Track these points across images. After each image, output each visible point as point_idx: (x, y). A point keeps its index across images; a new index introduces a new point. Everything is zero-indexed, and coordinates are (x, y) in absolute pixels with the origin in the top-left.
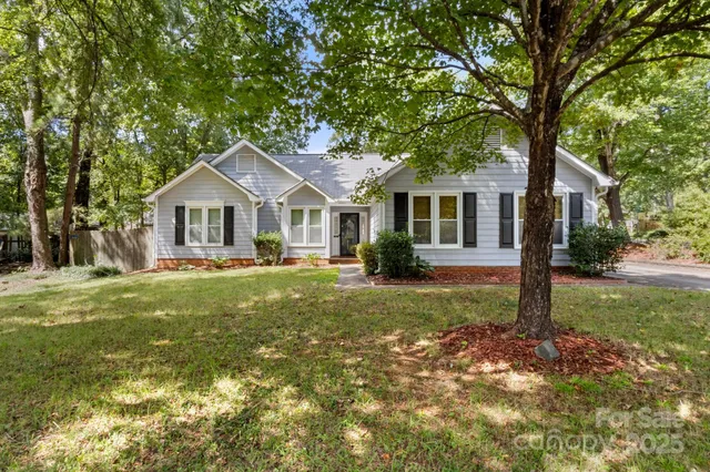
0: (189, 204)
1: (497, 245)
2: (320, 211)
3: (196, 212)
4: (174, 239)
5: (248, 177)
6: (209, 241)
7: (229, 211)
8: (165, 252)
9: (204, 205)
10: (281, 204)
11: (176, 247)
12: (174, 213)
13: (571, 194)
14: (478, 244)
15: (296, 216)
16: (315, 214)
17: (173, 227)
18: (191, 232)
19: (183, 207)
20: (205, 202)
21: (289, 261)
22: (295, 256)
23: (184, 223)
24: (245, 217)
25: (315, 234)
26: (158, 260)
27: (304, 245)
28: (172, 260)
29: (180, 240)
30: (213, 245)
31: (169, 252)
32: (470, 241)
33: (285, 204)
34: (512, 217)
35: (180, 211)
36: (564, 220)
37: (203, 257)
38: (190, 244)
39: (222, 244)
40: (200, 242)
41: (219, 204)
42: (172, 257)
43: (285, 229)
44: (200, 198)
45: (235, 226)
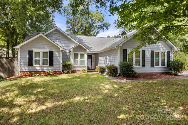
0: (34, 50)
1: (150, 66)
2: (84, 54)
3: (38, 53)
4: (28, 64)
5: (57, 41)
6: (43, 65)
7: (51, 53)
8: (23, 69)
9: (41, 51)
10: (71, 51)
11: (29, 67)
12: (28, 53)
13: (167, 52)
14: (146, 66)
15: (76, 56)
16: (82, 55)
17: (27, 59)
18: (36, 61)
19: (32, 51)
20: (41, 49)
21: (74, 72)
22: (76, 70)
23: (32, 57)
24: (58, 56)
25: (82, 62)
26: (20, 72)
27: (79, 66)
28: (27, 72)
29: (30, 64)
30: (45, 66)
31: (26, 69)
32: (144, 65)
33: (72, 52)
34: (154, 58)
35: (30, 53)
36: (165, 59)
37: (41, 71)
38: (35, 66)
39: (48, 65)
40: (39, 65)
41: (47, 50)
42: (27, 71)
43: (72, 60)
44: (39, 48)
45: (54, 59)
